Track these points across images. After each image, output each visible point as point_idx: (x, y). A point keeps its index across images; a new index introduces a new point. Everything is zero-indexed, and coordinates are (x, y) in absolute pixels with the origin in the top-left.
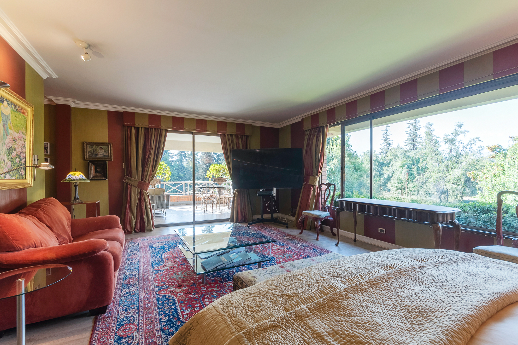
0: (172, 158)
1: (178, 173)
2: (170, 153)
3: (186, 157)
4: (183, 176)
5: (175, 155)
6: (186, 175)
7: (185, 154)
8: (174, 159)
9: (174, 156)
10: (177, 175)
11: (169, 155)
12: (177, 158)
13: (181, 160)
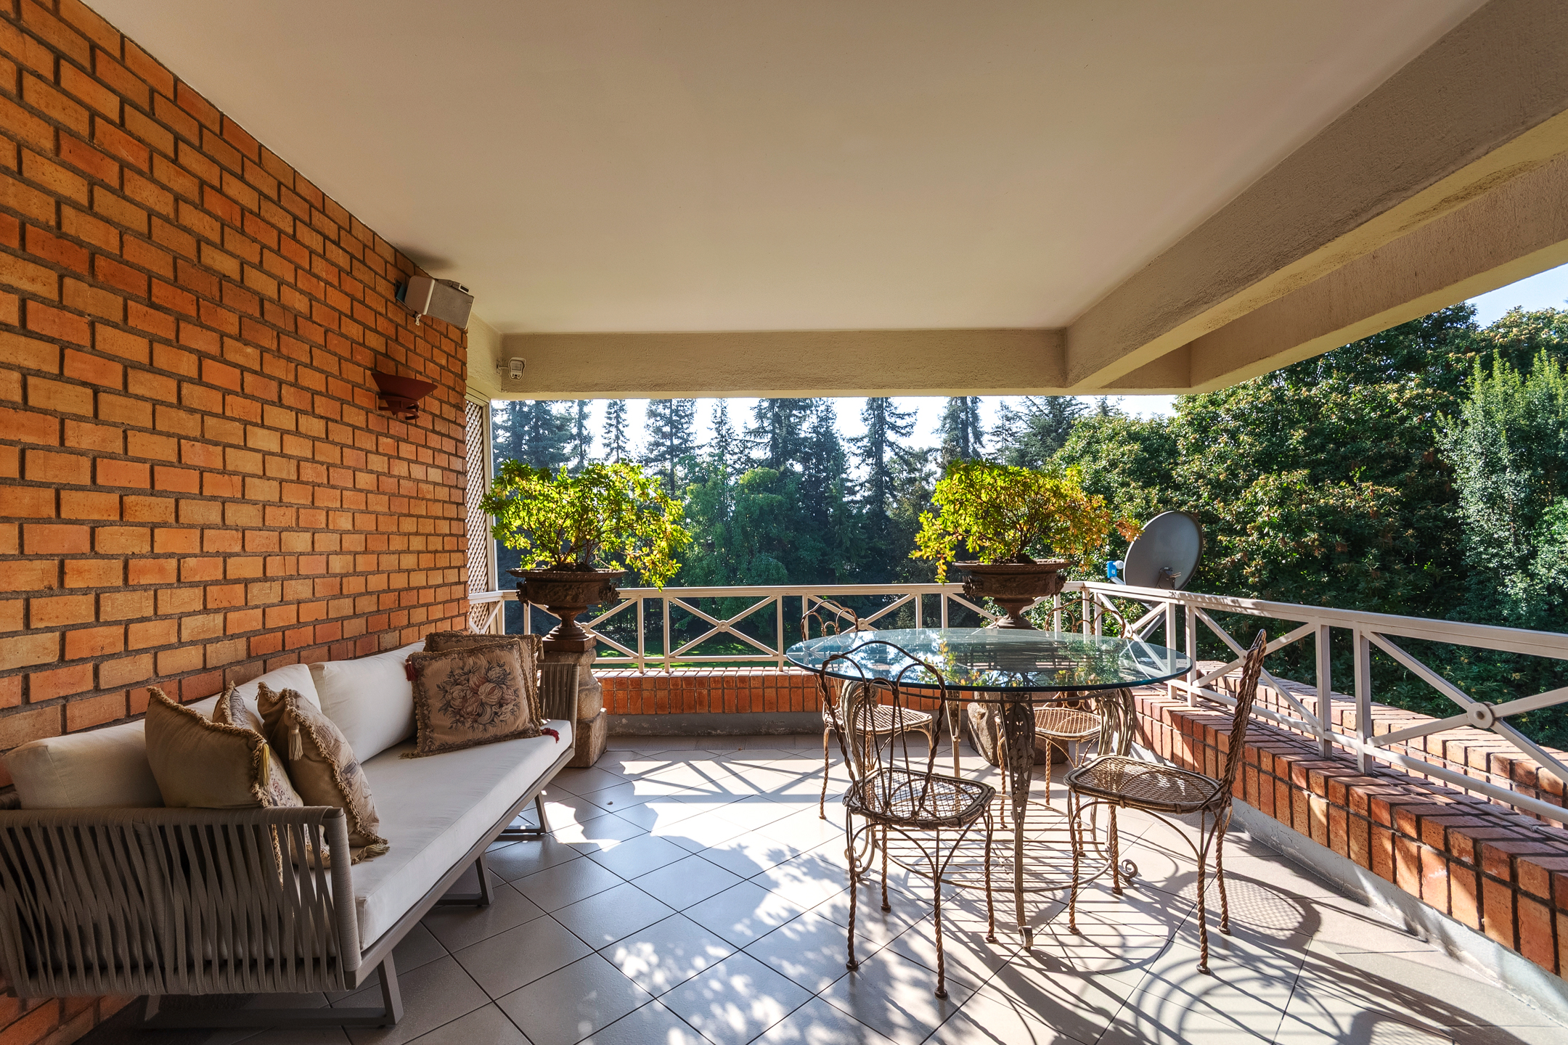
0: (853, 492)
1: (871, 538)
2: (848, 480)
3: (895, 488)
4: (883, 547)
5: (862, 485)
6: (893, 543)
7: (892, 479)
8: (858, 497)
9: (857, 488)
10: (868, 543)
11: (842, 485)
12: (866, 494)
13: (877, 500)
